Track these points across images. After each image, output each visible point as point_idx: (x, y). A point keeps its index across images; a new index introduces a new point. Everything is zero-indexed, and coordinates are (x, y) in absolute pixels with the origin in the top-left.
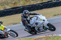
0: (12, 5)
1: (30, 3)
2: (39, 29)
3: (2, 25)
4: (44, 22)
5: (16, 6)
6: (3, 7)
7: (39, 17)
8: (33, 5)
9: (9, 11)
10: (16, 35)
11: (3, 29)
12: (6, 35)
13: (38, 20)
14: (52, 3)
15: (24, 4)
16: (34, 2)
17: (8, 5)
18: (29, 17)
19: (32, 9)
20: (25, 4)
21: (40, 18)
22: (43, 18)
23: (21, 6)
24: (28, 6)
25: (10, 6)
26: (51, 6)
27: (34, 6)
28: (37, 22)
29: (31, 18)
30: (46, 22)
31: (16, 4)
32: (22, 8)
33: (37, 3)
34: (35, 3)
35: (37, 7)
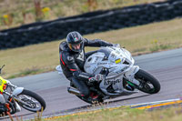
0: (83, 4)
2: (110, 89)
4: (127, 68)
5: (95, 7)
6: (56, 10)
9: (74, 22)
10: (38, 106)
12: (10, 106)
13: (108, 62)
15: (117, 4)
17: (69, 6)
18: (82, 53)
19: (141, 17)
20: (121, 3)
21: (116, 54)
23: (108, 7)
24: (129, 10)
25: (78, 10)
32: (111, 16)
35: (158, 11)
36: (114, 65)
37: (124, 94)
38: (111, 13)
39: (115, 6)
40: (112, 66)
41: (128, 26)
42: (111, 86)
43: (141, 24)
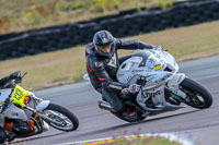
1: (55, 20)
2: (149, 103)
3: (17, 86)
4: (168, 76)
5: (6, 29)
7: (152, 56)
8: (67, 25)
11: (21, 102)
12: (35, 124)
13: (145, 69)
14: (136, 17)
15: (33, 24)
16: (70, 17)
18: (114, 58)
19: (62, 40)
20: (38, 23)
21: (155, 59)
22: (165, 61)
24: (48, 32)
26: (131, 28)
27: (71, 30)
28: (144, 74)
29: (121, 61)
30: (178, 76)
31: (6, 24)
32: (27, 39)
33: (80, 19)
34: (73, 21)
35: (82, 33)
36: (153, 72)
37: (166, 109)
38: (26, 35)
39: (31, 27)
40: (150, 73)
41: (46, 51)
42: (150, 99)
43: (62, 48)
